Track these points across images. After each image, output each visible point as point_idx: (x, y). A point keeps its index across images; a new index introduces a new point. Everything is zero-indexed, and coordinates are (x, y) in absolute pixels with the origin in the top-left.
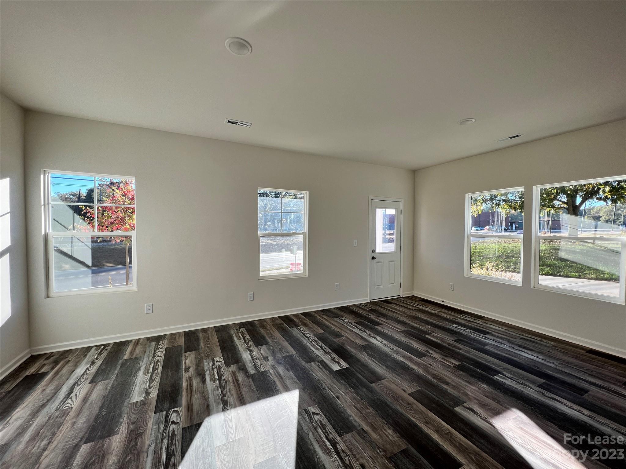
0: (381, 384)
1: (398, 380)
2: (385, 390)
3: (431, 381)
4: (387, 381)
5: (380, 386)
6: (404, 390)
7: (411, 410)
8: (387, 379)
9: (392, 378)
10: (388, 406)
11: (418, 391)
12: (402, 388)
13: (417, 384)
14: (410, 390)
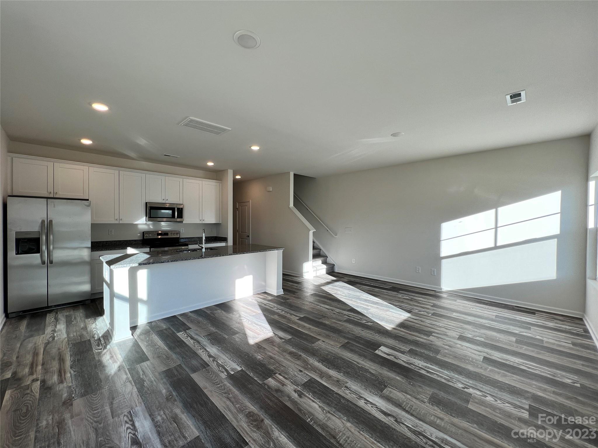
0: (341, 343)
1: (330, 348)
2: (337, 339)
3: (304, 352)
4: (338, 346)
5: (341, 341)
6: (324, 341)
7: (318, 332)
8: (338, 347)
9: (334, 348)
10: (332, 332)
11: (313, 343)
12: (325, 343)
13: (314, 347)
14: (320, 342)
